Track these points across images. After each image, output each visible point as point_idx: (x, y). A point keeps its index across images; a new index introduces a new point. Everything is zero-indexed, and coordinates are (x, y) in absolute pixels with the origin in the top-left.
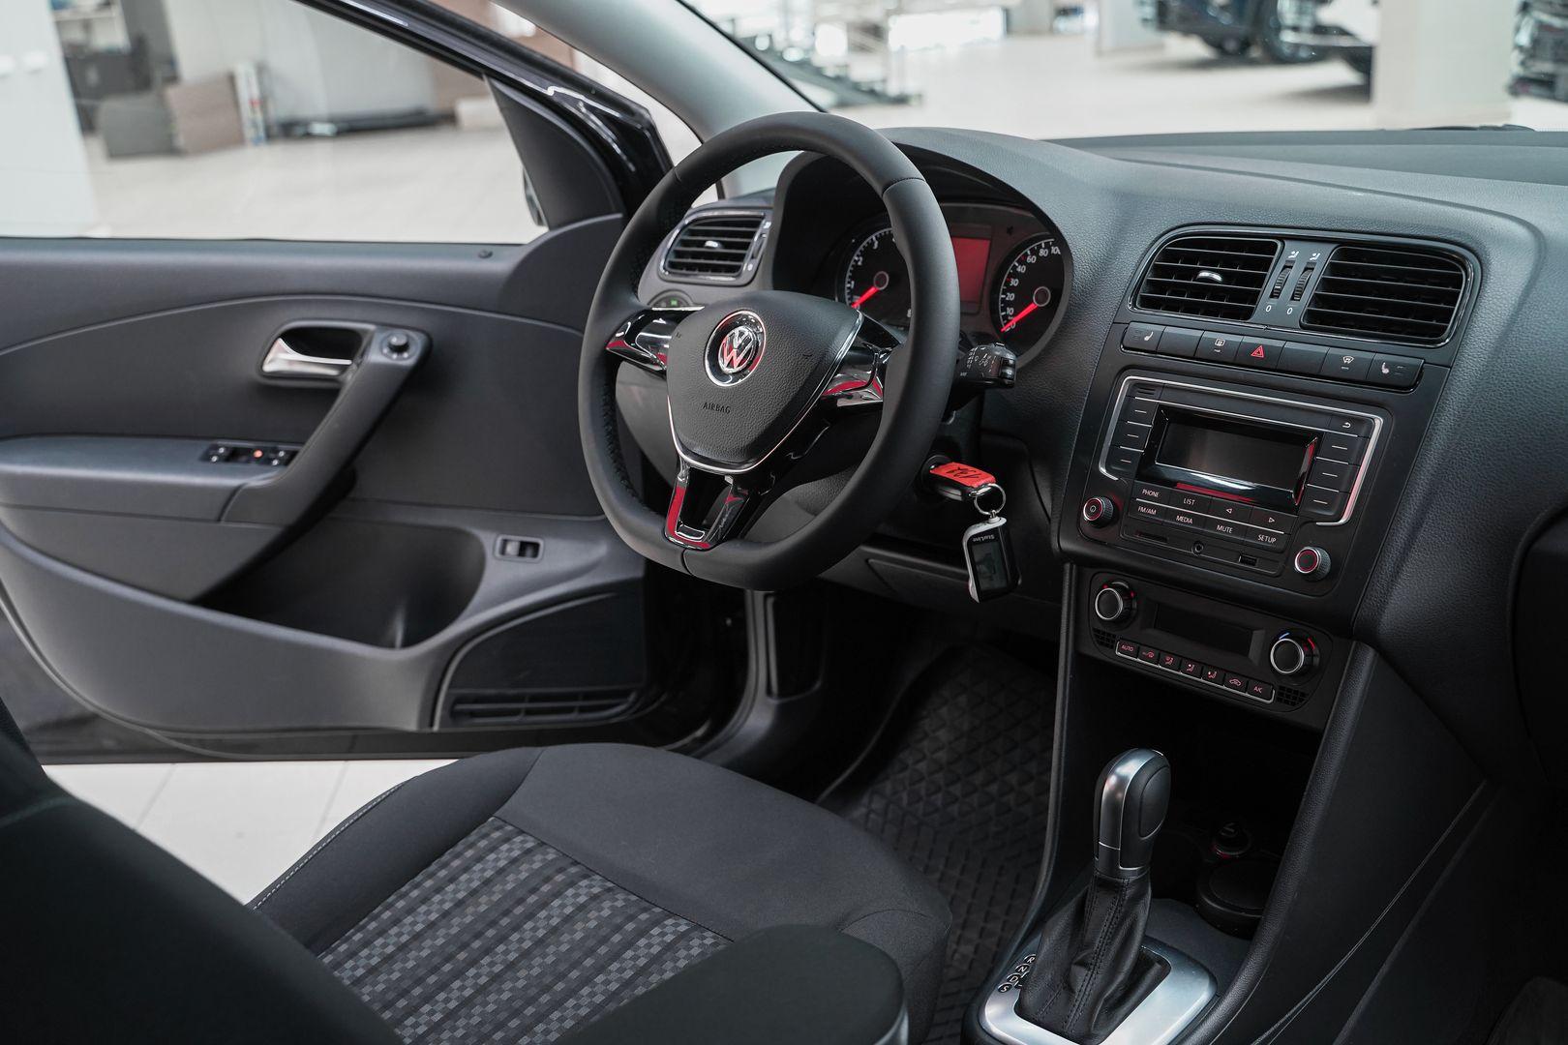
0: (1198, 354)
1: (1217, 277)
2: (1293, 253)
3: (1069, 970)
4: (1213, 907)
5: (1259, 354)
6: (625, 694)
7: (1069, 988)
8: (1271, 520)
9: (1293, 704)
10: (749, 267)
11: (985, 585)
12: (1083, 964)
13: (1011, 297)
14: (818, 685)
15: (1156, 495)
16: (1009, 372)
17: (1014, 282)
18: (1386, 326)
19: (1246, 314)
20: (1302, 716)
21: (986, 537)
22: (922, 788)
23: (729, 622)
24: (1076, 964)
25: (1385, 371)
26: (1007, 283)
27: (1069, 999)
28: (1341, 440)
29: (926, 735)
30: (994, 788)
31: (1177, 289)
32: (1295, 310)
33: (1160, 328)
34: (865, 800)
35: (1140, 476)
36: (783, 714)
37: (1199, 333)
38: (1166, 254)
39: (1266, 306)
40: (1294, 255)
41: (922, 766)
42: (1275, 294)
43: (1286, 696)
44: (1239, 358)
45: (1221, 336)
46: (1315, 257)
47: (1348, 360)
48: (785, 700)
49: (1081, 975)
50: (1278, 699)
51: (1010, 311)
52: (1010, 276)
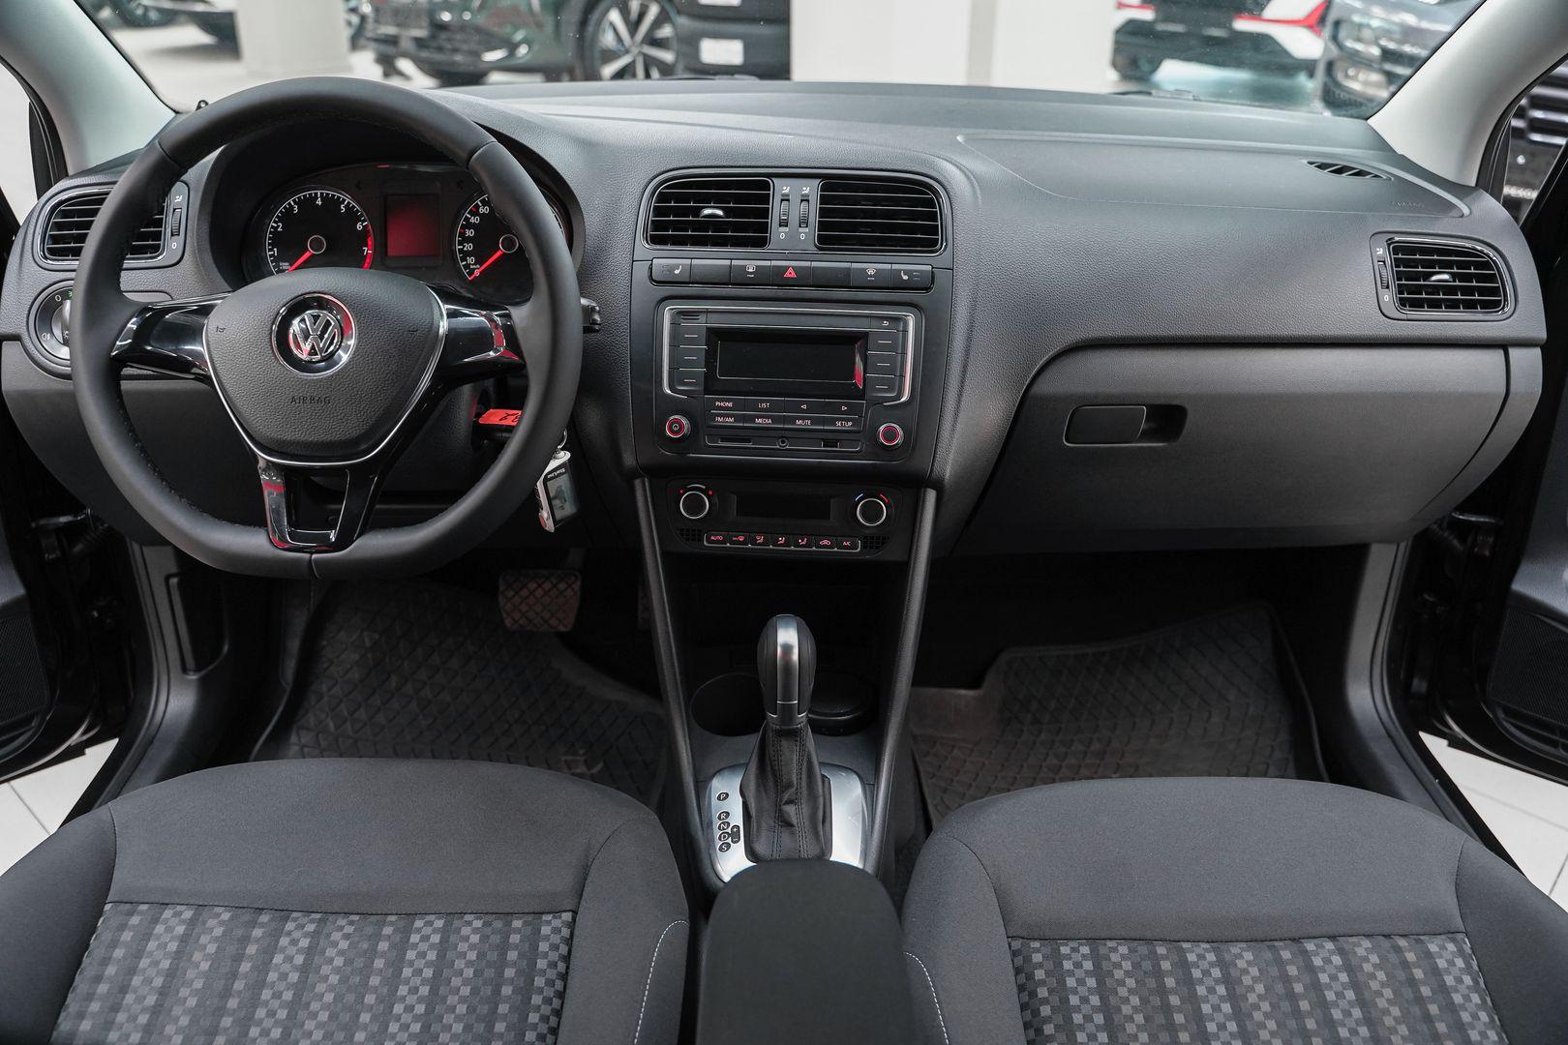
0: (734, 278)
1: (720, 212)
2: (783, 187)
3: (780, 810)
5: (790, 274)
7: (789, 825)
8: (844, 408)
9: (877, 547)
10: (173, 246)
12: (790, 802)
13: (469, 247)
14: (226, 648)
15: (730, 405)
16: (597, 317)
17: (470, 233)
18: (882, 242)
19: (761, 242)
20: (891, 553)
21: (558, 472)
23: (96, 614)
24: (784, 804)
25: (905, 277)
26: (462, 234)
27: (793, 834)
28: (883, 335)
31: (676, 226)
32: (807, 235)
33: (688, 261)
34: (294, 738)
35: (707, 391)
36: (205, 688)
37: (728, 262)
38: (662, 197)
39: (779, 234)
40: (786, 190)
41: (337, 690)
42: (784, 224)
43: (874, 541)
44: (764, 278)
45: (750, 263)
46: (806, 191)
47: (871, 272)
48: (203, 672)
49: (790, 810)
50: (864, 547)
51: (471, 260)
52: (464, 227)
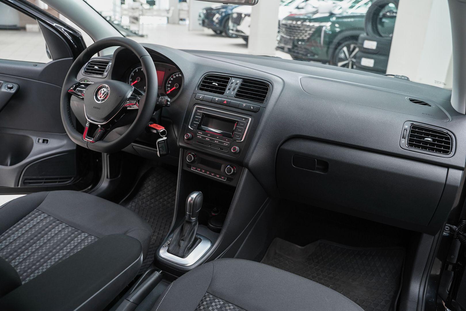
0: (212, 101)
1: (217, 84)
2: (233, 80)
3: (179, 241)
4: (211, 226)
5: (225, 102)
6: (71, 178)
7: (179, 246)
8: (227, 140)
9: (230, 181)
10: (105, 74)
11: (161, 153)
12: (183, 240)
13: (169, 85)
14: (119, 176)
15: (201, 133)
16: (169, 103)
17: (170, 82)
18: (253, 98)
19: (223, 93)
20: (232, 184)
21: (162, 142)
22: (144, 200)
23: (97, 160)
24: (181, 240)
25: (252, 108)
26: (169, 82)
27: (179, 248)
28: (242, 123)
29: (146, 188)
30: (161, 200)
31: (208, 87)
32: (233, 93)
33: (204, 95)
34: (131, 203)
35: (198, 129)
36: (111, 183)
37: (212, 97)
38: (205, 78)
39: (227, 92)
40: (233, 81)
41: (145, 195)
42: (229, 89)
43: (229, 179)
44: (221, 103)
45: (217, 98)
46: (238, 82)
47: (244, 105)
48: (111, 180)
49: (182, 243)
50: (227, 180)
51: (169, 89)
52: (169, 80)
